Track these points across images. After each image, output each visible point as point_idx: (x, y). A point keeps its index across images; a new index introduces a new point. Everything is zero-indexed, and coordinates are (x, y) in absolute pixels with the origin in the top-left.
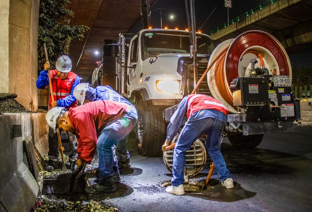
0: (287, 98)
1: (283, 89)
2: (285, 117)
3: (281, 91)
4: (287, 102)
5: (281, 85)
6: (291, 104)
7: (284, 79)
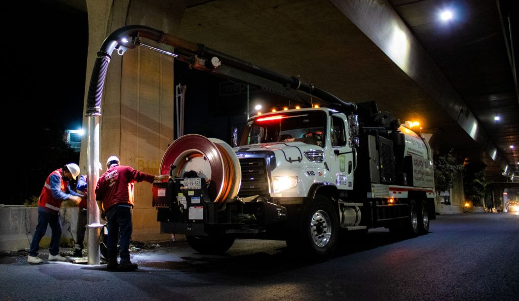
0: (196, 201)
1: (193, 192)
2: (193, 220)
3: (191, 193)
4: (196, 205)
5: (191, 188)
6: (200, 207)
7: (194, 182)
